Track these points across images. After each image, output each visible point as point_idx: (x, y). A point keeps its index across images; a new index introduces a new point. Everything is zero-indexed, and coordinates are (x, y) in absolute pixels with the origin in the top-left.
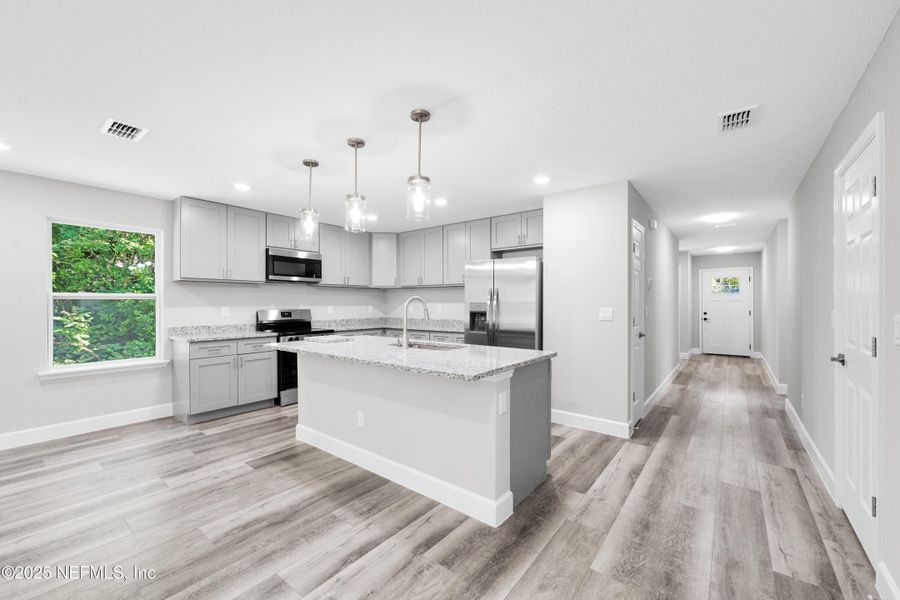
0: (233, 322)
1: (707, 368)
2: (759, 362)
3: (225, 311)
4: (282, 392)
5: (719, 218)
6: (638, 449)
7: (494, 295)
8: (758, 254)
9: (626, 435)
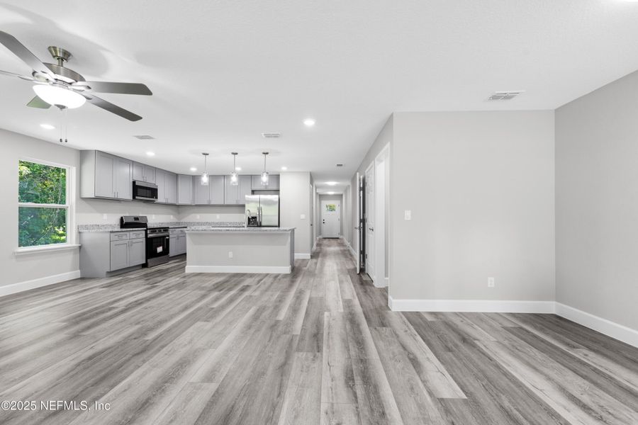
0: (109, 223)
1: (326, 242)
2: (342, 239)
3: (105, 216)
4: (149, 260)
5: (332, 183)
6: (314, 260)
7: (260, 209)
8: (342, 195)
9: (309, 257)
